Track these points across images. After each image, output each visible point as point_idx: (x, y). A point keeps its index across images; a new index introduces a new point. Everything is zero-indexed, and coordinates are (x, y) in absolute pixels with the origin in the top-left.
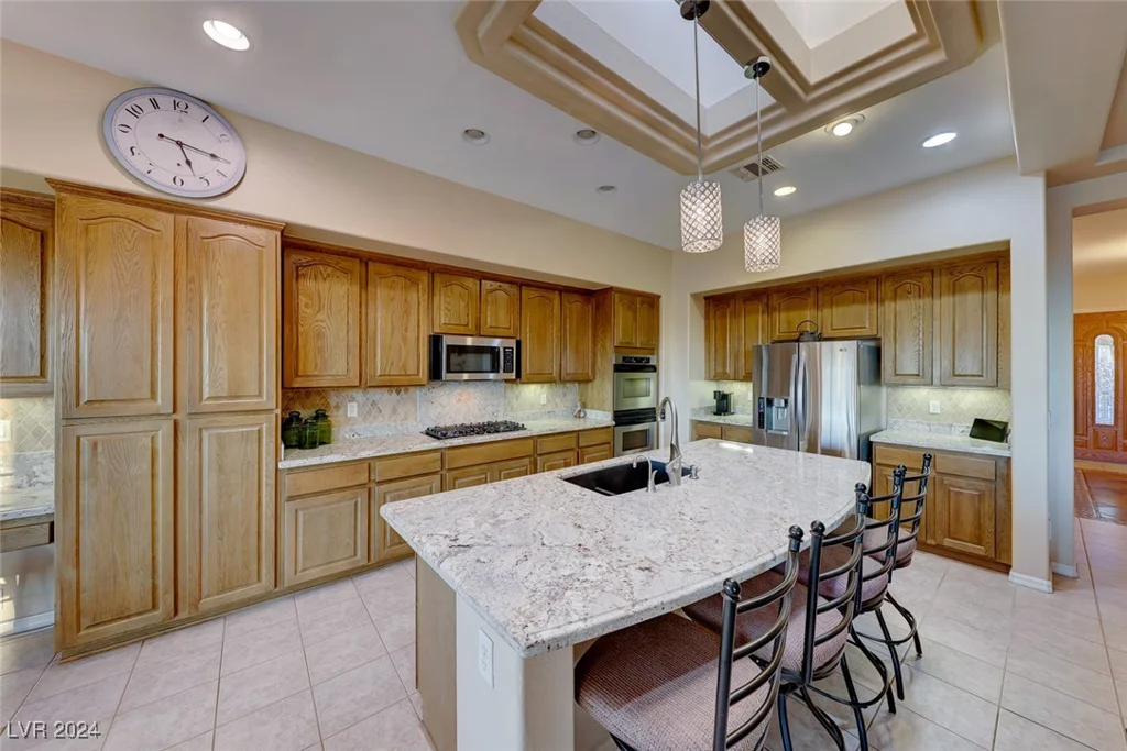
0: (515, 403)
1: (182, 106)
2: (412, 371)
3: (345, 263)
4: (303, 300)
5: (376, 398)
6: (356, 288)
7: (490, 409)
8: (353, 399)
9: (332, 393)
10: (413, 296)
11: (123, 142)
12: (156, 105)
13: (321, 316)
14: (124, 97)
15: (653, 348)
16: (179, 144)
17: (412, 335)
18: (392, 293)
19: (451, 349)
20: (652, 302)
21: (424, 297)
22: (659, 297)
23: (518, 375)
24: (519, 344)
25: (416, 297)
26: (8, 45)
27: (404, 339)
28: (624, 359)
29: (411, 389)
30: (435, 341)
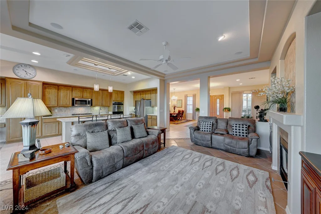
0: (93, 110)
1: (26, 66)
2: (68, 104)
3: (55, 86)
4: (46, 92)
5: (61, 109)
6: (57, 90)
7: (87, 111)
8: (56, 109)
9: (52, 108)
10: (68, 92)
11: (17, 72)
12: (22, 66)
13: (50, 95)
14: (16, 65)
15: (123, 101)
16: (26, 71)
17: (68, 98)
18: (64, 91)
19: (76, 100)
20: (122, 93)
21: (71, 92)
22: (124, 91)
23: (92, 105)
24: (92, 100)
25: (69, 92)
26: (2, 60)
27: (67, 99)
28: (115, 103)
29: (69, 107)
30: (73, 99)
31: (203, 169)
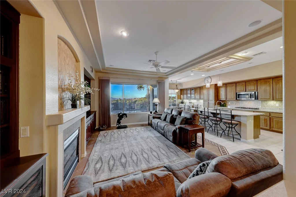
1: (207, 78)
2: (233, 98)
3: (224, 85)
4: (220, 91)
5: (233, 102)
6: (225, 88)
9: (227, 101)
16: (207, 81)
18: (230, 88)
19: (238, 95)
21: (235, 87)
27: (232, 94)
31: (132, 151)
